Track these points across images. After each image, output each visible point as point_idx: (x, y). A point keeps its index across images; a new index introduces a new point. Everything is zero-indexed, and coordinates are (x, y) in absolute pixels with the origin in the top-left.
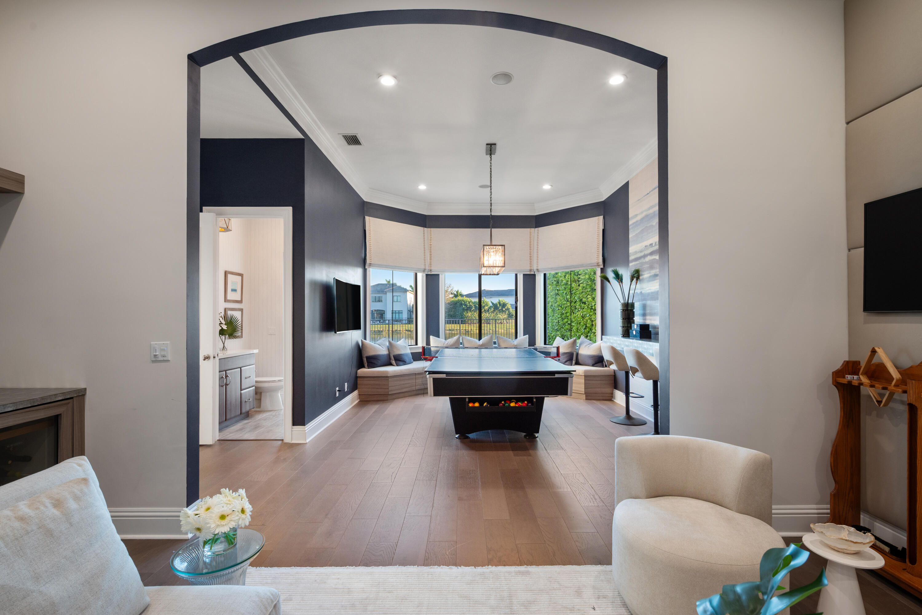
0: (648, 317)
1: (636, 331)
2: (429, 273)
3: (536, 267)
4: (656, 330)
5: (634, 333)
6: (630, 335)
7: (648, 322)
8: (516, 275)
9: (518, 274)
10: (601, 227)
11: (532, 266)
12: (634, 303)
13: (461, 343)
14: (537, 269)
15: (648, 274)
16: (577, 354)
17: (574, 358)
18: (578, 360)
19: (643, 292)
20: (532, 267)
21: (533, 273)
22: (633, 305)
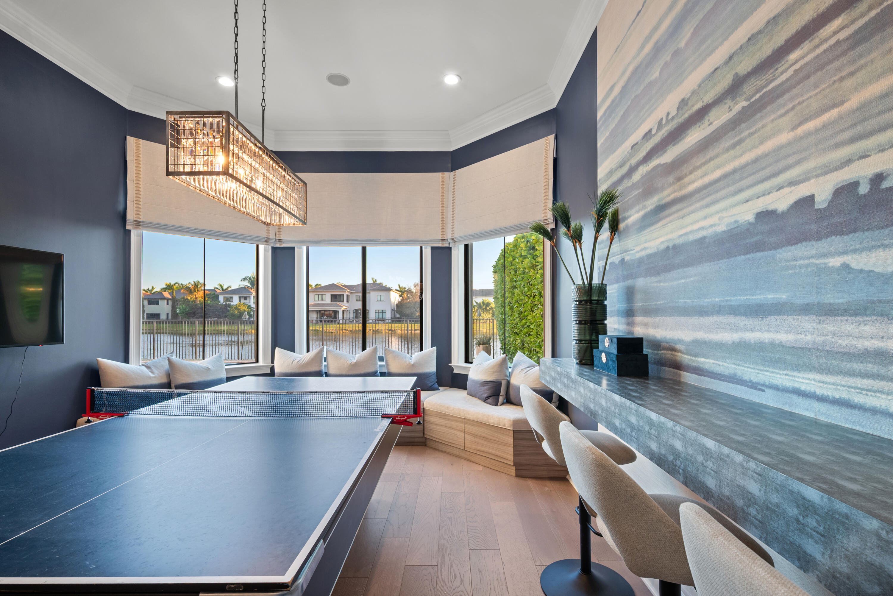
0: (639, 319)
1: (608, 354)
2: (278, 245)
3: (451, 235)
4: (660, 352)
5: (604, 360)
6: (595, 363)
7: (639, 332)
8: (421, 248)
9: (423, 247)
10: (552, 155)
11: (445, 233)
12: (606, 285)
13: (325, 358)
14: (453, 239)
15: (638, 212)
16: (508, 383)
17: (503, 392)
18: (509, 395)
19: (627, 258)
20: (445, 236)
21: (446, 245)
22: (602, 290)
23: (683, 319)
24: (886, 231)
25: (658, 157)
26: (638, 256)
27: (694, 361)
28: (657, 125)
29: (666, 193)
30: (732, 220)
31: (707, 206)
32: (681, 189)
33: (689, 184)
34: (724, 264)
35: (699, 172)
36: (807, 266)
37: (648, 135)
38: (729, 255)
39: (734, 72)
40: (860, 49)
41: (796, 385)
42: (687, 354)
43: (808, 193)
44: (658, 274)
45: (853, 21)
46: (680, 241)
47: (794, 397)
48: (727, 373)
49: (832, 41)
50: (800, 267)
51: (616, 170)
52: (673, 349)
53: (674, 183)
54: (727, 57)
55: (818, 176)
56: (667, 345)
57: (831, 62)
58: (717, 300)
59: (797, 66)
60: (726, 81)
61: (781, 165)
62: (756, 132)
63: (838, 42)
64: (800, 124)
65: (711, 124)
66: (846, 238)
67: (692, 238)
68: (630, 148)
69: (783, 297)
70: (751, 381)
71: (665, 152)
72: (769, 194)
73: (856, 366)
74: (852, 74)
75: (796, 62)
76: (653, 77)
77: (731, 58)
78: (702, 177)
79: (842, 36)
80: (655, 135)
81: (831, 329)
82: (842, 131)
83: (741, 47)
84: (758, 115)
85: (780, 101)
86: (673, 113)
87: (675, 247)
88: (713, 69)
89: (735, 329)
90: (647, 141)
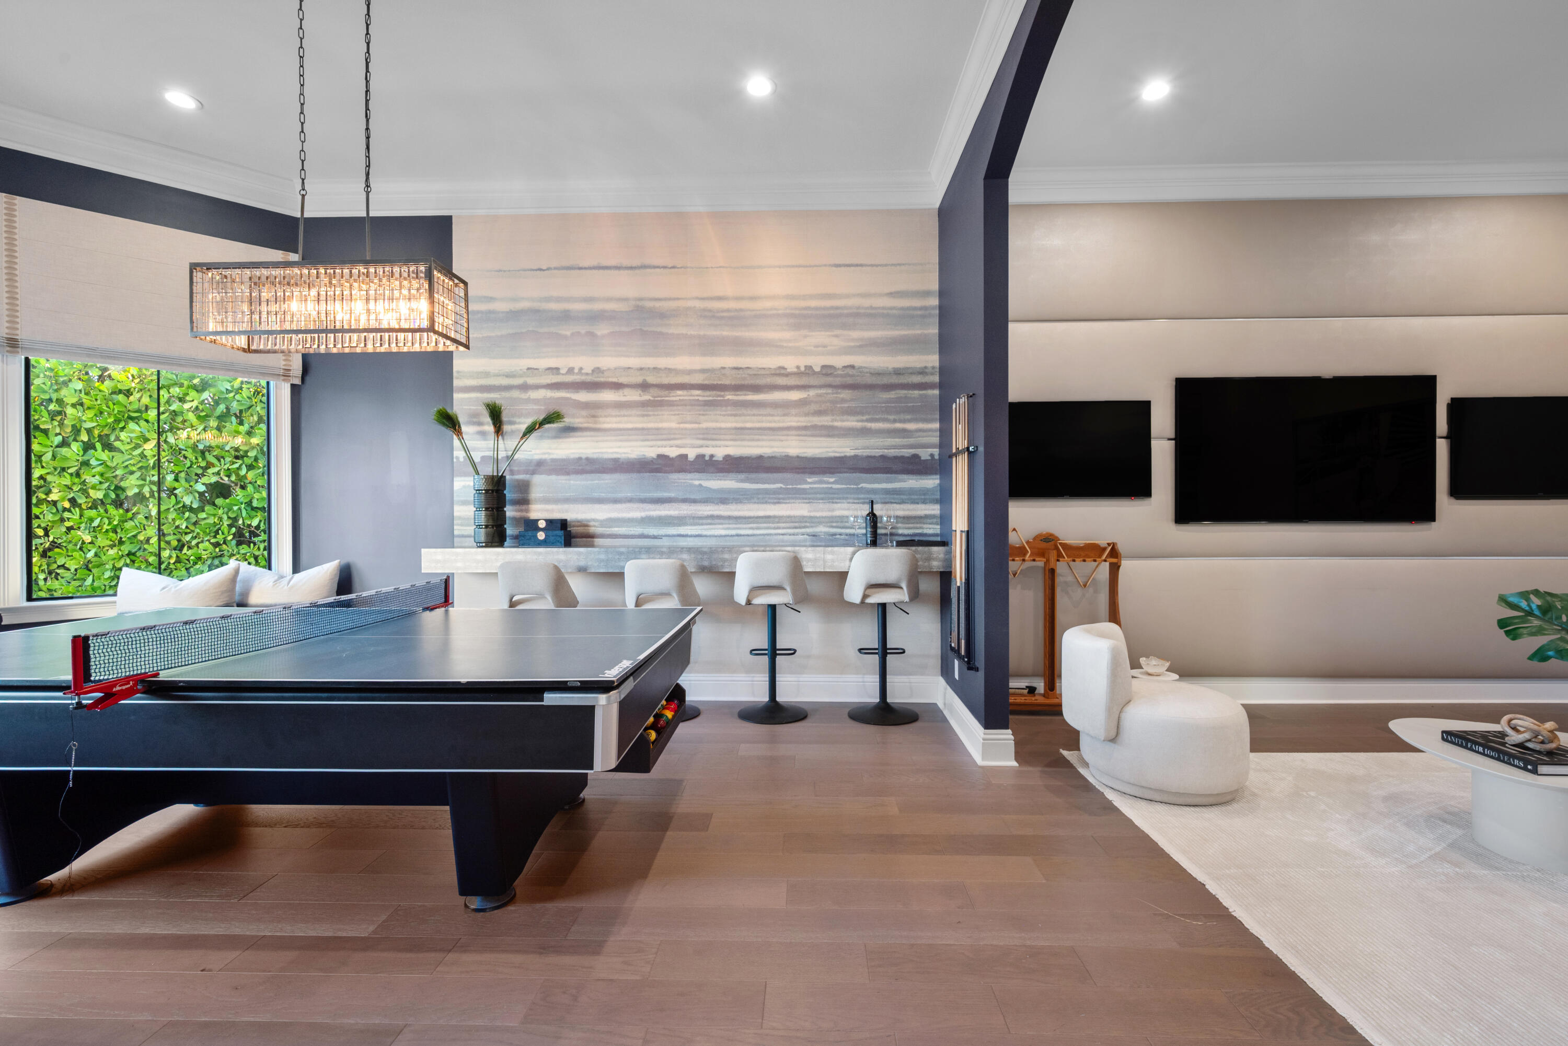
23: (597, 506)
24: (714, 475)
25: (566, 392)
26: (537, 457)
27: (608, 531)
28: (567, 369)
29: (577, 420)
30: (642, 453)
31: (621, 441)
32: (596, 423)
33: (604, 423)
34: (635, 475)
35: (614, 419)
36: (684, 483)
37: (556, 370)
38: (639, 472)
39: (644, 378)
40: (706, 407)
41: (679, 533)
42: (602, 527)
43: (685, 453)
44: (568, 473)
45: (704, 396)
46: (595, 456)
47: (678, 538)
48: (637, 533)
49: (697, 398)
50: (681, 483)
51: (498, 375)
52: (587, 526)
53: (587, 417)
54: (638, 366)
55: (690, 447)
56: (579, 523)
57: (695, 405)
58: (629, 495)
59: (681, 398)
60: (639, 379)
61: (672, 436)
62: (658, 415)
63: (698, 400)
64: (682, 423)
65: (625, 396)
66: (700, 474)
67: (606, 456)
68: (526, 368)
69: (672, 495)
70: (654, 535)
71: (577, 392)
72: (665, 447)
73: (704, 521)
74: (703, 415)
75: (680, 396)
76: (564, 332)
77: (641, 369)
78: (616, 423)
79: (701, 398)
80: (563, 374)
81: (694, 508)
82: (700, 434)
83: (649, 368)
84: (659, 408)
85: (671, 408)
86: (588, 370)
87: (587, 459)
88: (628, 366)
89: (644, 511)
90: (553, 374)
